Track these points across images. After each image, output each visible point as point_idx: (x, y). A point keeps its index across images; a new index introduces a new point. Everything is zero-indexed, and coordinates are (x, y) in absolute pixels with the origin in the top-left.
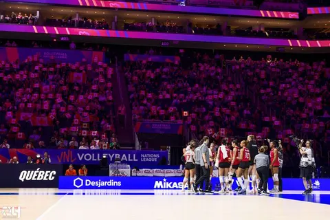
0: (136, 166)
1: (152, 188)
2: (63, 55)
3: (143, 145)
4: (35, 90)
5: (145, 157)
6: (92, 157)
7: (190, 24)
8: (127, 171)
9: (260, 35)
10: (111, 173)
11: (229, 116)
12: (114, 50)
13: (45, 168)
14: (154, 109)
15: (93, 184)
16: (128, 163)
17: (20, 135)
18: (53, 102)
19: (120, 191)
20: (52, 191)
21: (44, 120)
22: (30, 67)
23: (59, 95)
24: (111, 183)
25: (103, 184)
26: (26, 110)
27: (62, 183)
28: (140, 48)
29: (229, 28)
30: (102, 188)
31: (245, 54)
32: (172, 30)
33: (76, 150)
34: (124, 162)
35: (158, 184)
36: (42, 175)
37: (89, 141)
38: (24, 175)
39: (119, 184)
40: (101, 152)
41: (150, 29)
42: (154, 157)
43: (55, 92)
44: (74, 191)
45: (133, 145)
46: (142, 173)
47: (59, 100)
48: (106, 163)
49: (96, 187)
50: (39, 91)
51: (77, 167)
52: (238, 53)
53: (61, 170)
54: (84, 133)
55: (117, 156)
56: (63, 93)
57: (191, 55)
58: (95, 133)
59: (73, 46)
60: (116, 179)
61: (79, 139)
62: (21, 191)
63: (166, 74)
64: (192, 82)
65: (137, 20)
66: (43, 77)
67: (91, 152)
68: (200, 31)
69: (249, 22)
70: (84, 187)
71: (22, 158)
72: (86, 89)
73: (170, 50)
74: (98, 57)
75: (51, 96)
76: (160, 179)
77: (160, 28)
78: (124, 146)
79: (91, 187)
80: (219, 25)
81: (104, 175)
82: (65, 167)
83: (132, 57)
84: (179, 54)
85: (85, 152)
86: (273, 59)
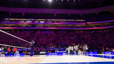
1: (62, 54)
2: (47, 32)
3: (61, 47)
5: (61, 49)
6: (52, 49)
7: (68, 26)
8: (58, 51)
9: (80, 27)
10: (55, 52)
11: (75, 41)
12: (55, 31)
14: (62, 41)
15: (52, 54)
17: (40, 46)
18: (45, 40)
19: (57, 55)
20: (45, 55)
21: (44, 43)
22: (41, 34)
23: (46, 39)
24: (55, 54)
25: (54, 54)
26: (41, 41)
27: (47, 54)
28: (60, 30)
29: (74, 26)
31: (77, 31)
32: (64, 27)
33: (49, 48)
34: (57, 50)
35: (63, 54)
36: (44, 53)
37: (51, 46)
38: (41, 53)
39: (57, 54)
40: (53, 48)
41: (61, 27)
42: (63, 49)
43: (46, 38)
44: (49, 55)
45: (59, 47)
46: (61, 52)
47: (46, 40)
48: (54, 50)
49: (53, 55)
50: (43, 38)
54: (51, 45)
55: (56, 49)
56: (47, 38)
57: (68, 31)
59: (48, 30)
61: (50, 46)
62: (40, 55)
63: (64, 34)
64: (69, 36)
65: (59, 26)
66: (44, 36)
67: (52, 48)
68: (69, 27)
69: (77, 25)
70: (51, 55)
71: (40, 50)
73: (64, 30)
76: (64, 53)
77: (63, 27)
78: (57, 47)
79: (52, 55)
80: (72, 26)
82: (48, 51)
83: (58, 32)
84: (66, 31)
85: (51, 48)
86: (82, 31)
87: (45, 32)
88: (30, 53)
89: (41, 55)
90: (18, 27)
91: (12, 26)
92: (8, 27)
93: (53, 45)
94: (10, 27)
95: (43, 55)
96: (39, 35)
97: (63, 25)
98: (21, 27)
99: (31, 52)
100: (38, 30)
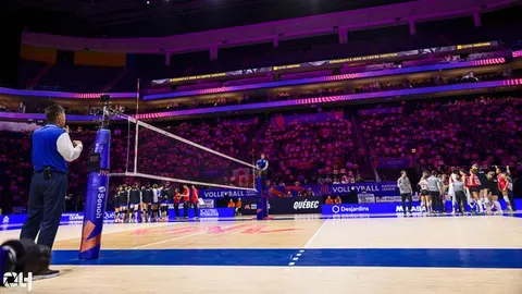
0: (379, 194)
3: (382, 178)
4: (297, 144)
5: (385, 188)
6: (343, 190)
7: (407, 81)
8: (371, 199)
9: (471, 80)
10: (360, 200)
11: (453, 150)
12: (350, 109)
13: (311, 199)
14: (387, 150)
15: (347, 210)
16: (372, 192)
17: (292, 177)
18: (310, 151)
19: (368, 215)
20: (317, 216)
22: (292, 128)
23: (314, 146)
24: (361, 209)
25: (355, 209)
26: (293, 158)
27: (324, 211)
28: (371, 105)
29: (441, 79)
30: (354, 213)
31: (460, 98)
32: (393, 88)
33: (331, 185)
34: (368, 192)
36: (309, 205)
37: (340, 177)
38: (297, 205)
39: (367, 209)
40: (350, 185)
41: (375, 90)
42: (390, 188)
43: (311, 144)
44: (334, 216)
45: (374, 178)
46: (385, 199)
47: (315, 149)
48: (355, 193)
49: (349, 212)
50: (299, 144)
51: (334, 197)
52: (453, 98)
53: (323, 200)
54: (335, 172)
55: (363, 188)
56: (316, 144)
57: (412, 105)
58: (343, 171)
59: (320, 110)
60: (365, 205)
61: (332, 176)
62: (296, 216)
63: (393, 121)
64: (416, 125)
65: (365, 85)
66: (302, 135)
67: (343, 185)
68: (417, 85)
70: (340, 213)
71: (294, 193)
72: (332, 140)
73: (394, 103)
74: (338, 116)
75: (309, 147)
76: (400, 204)
77: (384, 88)
78: (368, 179)
79: (345, 212)
80: (432, 79)
81: (355, 203)
82: (325, 197)
83: (364, 112)
84: (402, 105)
85: (338, 186)
86: (486, 99)
87: (307, 118)
88: (254, 206)
89: (300, 216)
90: (202, 105)
91: (180, 104)
92: (168, 110)
93: (348, 170)
94: (172, 109)
95: (309, 216)
96: (281, 133)
97: (382, 79)
98: (211, 105)
99: (257, 203)
100: (279, 113)
